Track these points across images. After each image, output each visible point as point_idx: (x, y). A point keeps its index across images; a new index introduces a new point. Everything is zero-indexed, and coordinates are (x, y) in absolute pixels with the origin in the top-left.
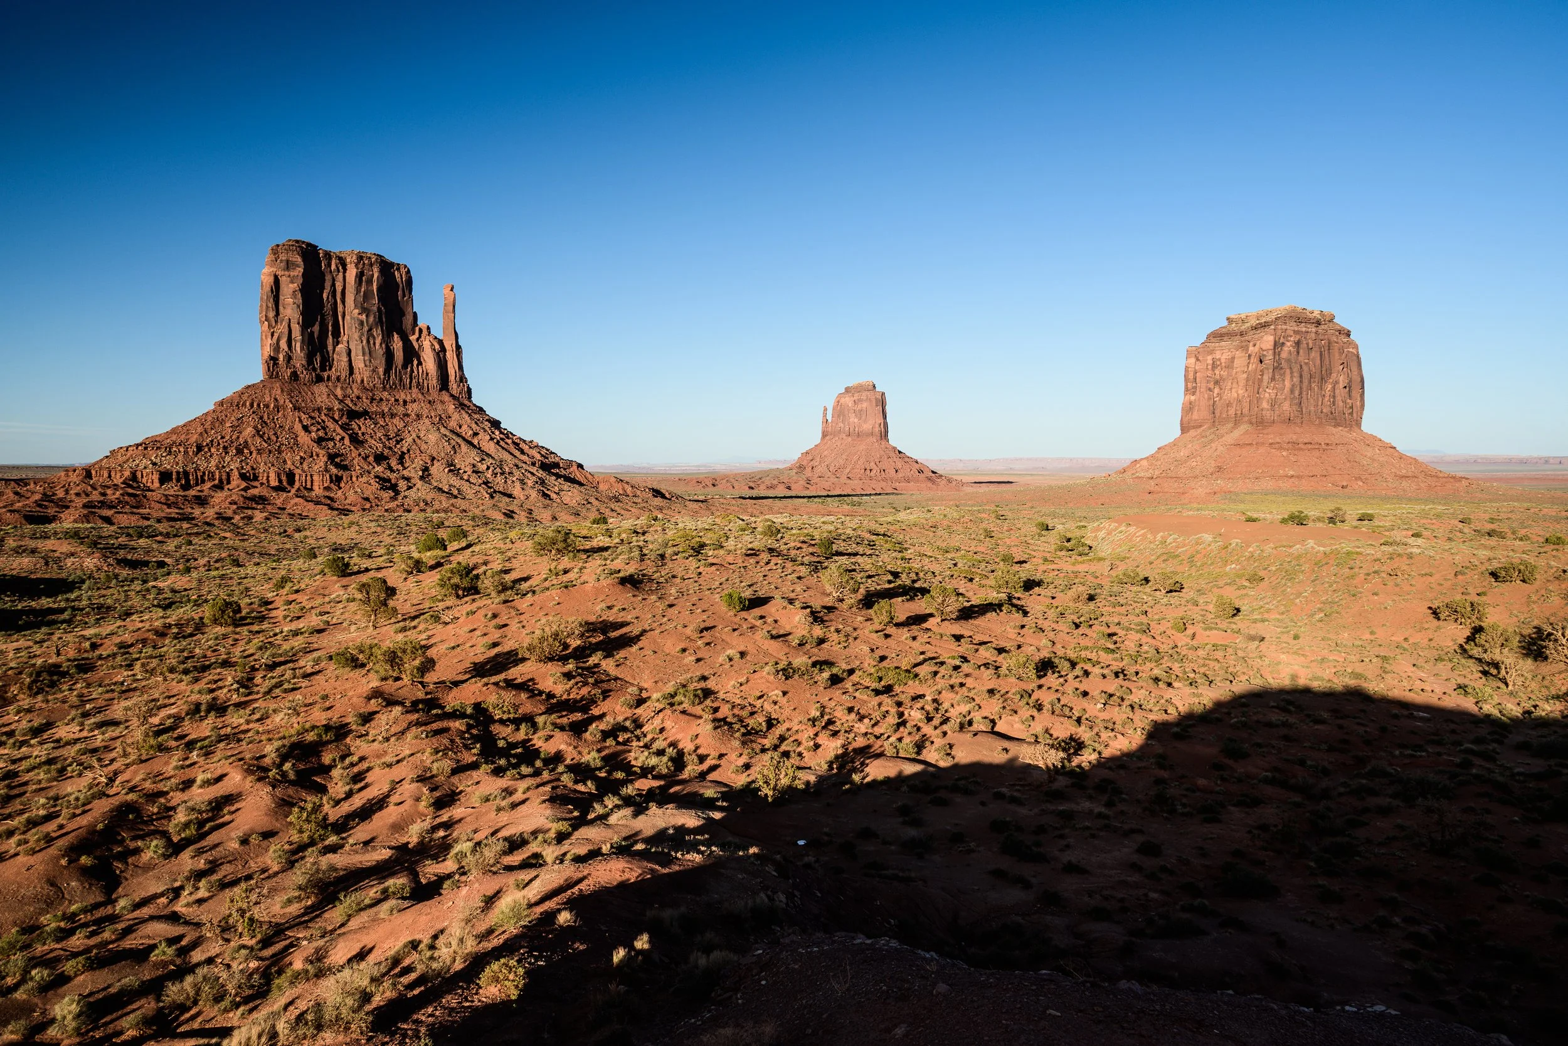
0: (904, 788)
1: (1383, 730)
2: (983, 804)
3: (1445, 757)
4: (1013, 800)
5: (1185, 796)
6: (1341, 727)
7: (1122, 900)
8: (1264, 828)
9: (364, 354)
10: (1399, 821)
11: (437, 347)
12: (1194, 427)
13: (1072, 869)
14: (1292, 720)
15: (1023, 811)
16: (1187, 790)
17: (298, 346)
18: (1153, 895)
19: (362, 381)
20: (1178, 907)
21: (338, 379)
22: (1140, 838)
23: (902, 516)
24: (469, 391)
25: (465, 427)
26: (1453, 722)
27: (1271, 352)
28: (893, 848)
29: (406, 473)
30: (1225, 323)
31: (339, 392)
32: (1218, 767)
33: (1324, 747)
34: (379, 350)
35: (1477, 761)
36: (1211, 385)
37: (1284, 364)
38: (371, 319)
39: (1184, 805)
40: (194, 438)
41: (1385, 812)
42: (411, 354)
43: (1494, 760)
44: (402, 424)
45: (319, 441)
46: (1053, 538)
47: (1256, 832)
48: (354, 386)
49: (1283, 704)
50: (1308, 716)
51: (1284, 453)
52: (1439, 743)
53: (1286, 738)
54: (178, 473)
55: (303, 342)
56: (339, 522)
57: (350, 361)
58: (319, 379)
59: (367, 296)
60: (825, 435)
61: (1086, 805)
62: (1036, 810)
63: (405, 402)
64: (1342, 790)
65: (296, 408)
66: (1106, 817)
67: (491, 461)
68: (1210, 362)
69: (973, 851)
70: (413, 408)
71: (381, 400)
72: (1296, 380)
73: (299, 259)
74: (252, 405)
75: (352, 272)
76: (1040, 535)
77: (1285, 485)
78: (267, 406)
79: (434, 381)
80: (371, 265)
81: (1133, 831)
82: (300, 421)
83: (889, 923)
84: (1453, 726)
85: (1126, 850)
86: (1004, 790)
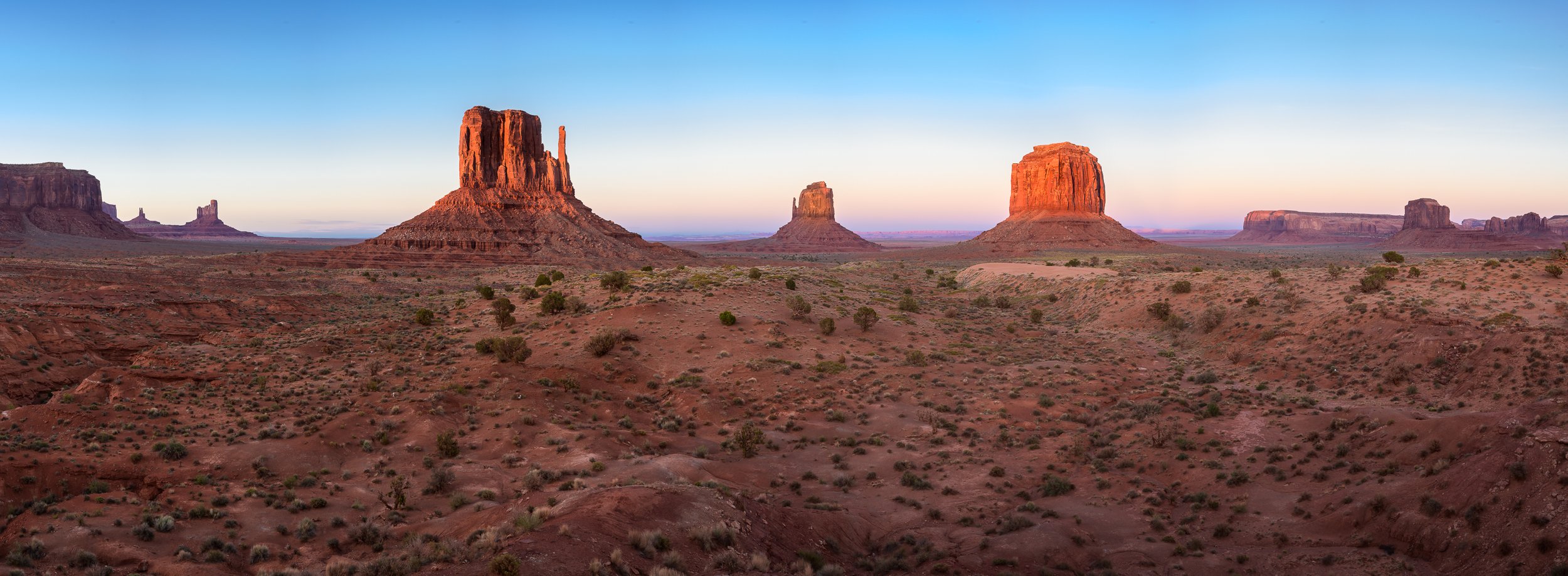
0: (837, 444)
1: (1125, 380)
2: (890, 452)
3: (1155, 391)
4: (910, 448)
5: (1018, 434)
6: (1103, 381)
7: (981, 510)
8: (1065, 448)
9: (514, 170)
10: (1136, 432)
11: (555, 164)
12: (1017, 212)
13: (948, 492)
14: (1076, 380)
15: (916, 455)
16: (1019, 430)
17: (478, 167)
18: (1000, 504)
19: (513, 186)
20: (1016, 509)
21: (500, 186)
22: (991, 466)
23: (843, 267)
24: (573, 190)
25: (571, 213)
26: (1158, 371)
27: (1058, 169)
28: (827, 486)
29: (536, 241)
30: (1033, 151)
31: (500, 193)
32: (1037, 413)
33: (1095, 393)
34: (522, 168)
35: (1171, 391)
36: (1026, 187)
37: (1065, 176)
38: (518, 150)
39: (1018, 440)
40: (425, 223)
41: (1128, 427)
42: (542, 170)
43: (1177, 389)
44: (535, 212)
45: (489, 222)
46: (936, 279)
47: (1060, 451)
48: (509, 190)
49: (1071, 370)
50: (1085, 376)
51: (1066, 227)
52: (1152, 384)
53: (1074, 391)
54: (417, 241)
55: (481, 165)
56: (497, 270)
57: (506, 174)
58: (490, 186)
59: (515, 136)
60: (794, 215)
61: (957, 447)
62: (925, 453)
63: (536, 198)
64: (1106, 418)
65: (477, 204)
66: (970, 454)
67: (586, 234)
68: (1025, 173)
69: (882, 485)
70: (541, 201)
71: (523, 197)
72: (1071, 185)
73: (480, 117)
74: (454, 203)
75: (508, 122)
76: (928, 277)
77: (1067, 245)
78: (462, 203)
79: (553, 185)
80: (519, 117)
81: (987, 461)
82: (479, 211)
83: (819, 543)
84: (1158, 373)
85: (982, 475)
86: (904, 441)
